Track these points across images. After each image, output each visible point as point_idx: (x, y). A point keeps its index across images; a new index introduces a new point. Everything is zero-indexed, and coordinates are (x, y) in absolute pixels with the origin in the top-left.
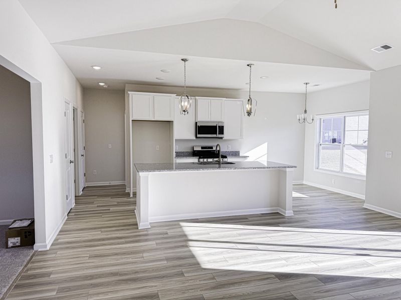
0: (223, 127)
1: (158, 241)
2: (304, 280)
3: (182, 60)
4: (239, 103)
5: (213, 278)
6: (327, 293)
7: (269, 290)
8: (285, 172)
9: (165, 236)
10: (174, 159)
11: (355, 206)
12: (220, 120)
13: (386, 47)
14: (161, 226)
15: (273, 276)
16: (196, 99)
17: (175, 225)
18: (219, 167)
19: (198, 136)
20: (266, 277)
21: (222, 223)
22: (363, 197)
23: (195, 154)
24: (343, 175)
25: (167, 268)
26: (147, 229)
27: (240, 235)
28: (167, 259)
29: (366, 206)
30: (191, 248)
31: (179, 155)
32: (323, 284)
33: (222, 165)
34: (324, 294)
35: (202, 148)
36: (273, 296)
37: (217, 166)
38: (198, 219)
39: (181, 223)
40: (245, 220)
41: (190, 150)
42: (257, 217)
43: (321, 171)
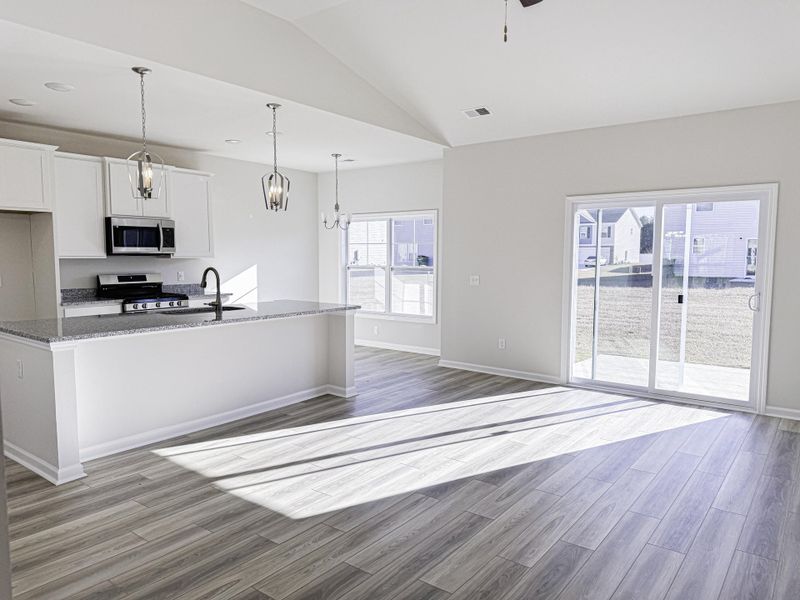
0: (172, 230)
1: (144, 497)
2: (465, 488)
3: (136, 70)
4: (201, 179)
5: (333, 530)
6: (512, 497)
7: (437, 519)
8: (344, 318)
9: (144, 484)
10: (60, 309)
11: (428, 365)
12: (165, 215)
13: (483, 112)
14: (109, 468)
15: (422, 496)
16: (103, 163)
17: (144, 458)
18: (219, 318)
19: (116, 250)
20: (412, 500)
21: (246, 433)
22: (437, 352)
23: (102, 293)
24: (392, 318)
25: (222, 542)
26: (79, 482)
27: (303, 445)
28: (205, 525)
29: (442, 363)
30: (232, 492)
31: (72, 297)
32: (494, 487)
33: (225, 314)
34: (508, 500)
35: (121, 278)
36: (450, 525)
37: (213, 315)
38: (185, 436)
39: (156, 451)
40: (283, 419)
41: (89, 285)
42: (299, 409)
43: (365, 316)
